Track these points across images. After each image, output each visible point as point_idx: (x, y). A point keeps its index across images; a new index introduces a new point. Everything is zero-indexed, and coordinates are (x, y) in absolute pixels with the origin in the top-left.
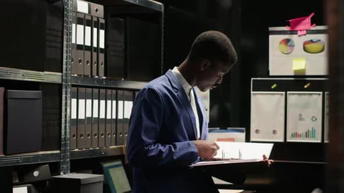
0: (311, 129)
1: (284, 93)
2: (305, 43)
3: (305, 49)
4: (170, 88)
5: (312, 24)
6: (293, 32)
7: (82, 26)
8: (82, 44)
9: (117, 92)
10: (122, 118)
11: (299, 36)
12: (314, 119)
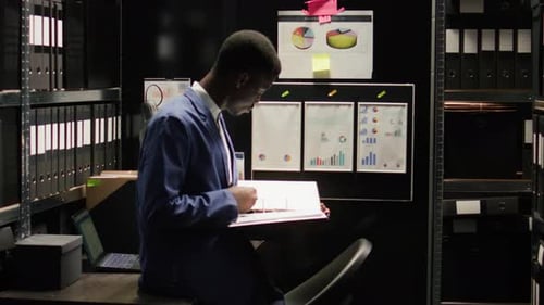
0: (338, 154)
1: (300, 103)
2: (329, 34)
3: (329, 43)
4: (196, 115)
5: (339, 7)
6: (311, 18)
7: (40, 18)
8: (40, 44)
10: (81, 145)
11: (321, 24)
12: (342, 139)
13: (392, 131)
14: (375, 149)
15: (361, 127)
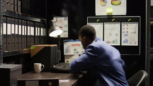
0: (115, 40)
1: (103, 23)
2: (112, 1)
3: (112, 4)
9: (27, 22)
10: (29, 35)
12: (117, 35)
13: (133, 32)
14: (127, 38)
15: (123, 31)
